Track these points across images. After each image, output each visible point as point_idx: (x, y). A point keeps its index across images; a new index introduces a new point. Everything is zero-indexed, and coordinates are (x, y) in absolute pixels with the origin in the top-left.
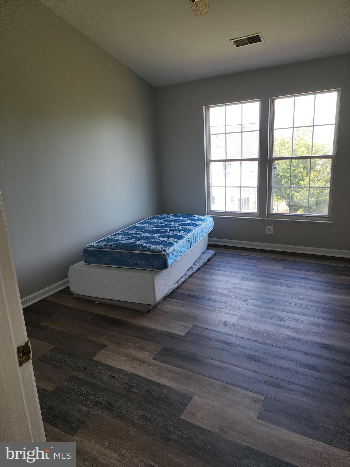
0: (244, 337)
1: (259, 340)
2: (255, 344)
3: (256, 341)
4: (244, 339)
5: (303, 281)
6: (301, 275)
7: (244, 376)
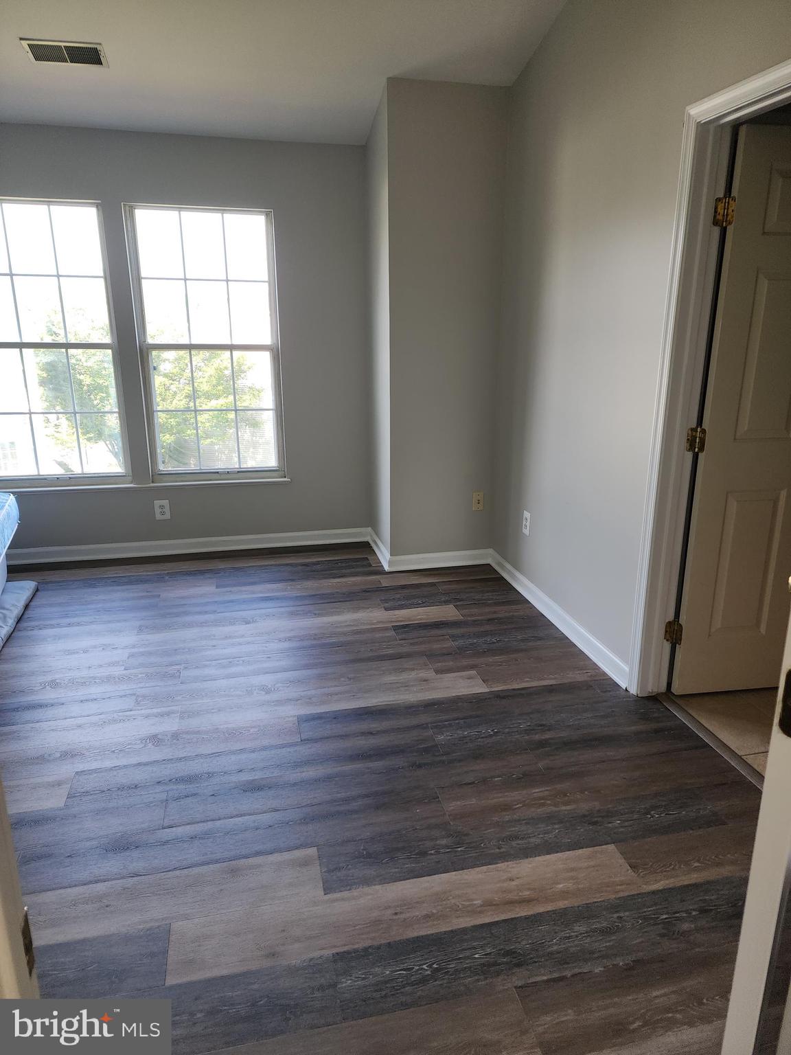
0: (213, 751)
1: (247, 746)
2: (243, 756)
3: (242, 751)
4: (216, 756)
5: (270, 604)
6: (261, 592)
7: (257, 829)
